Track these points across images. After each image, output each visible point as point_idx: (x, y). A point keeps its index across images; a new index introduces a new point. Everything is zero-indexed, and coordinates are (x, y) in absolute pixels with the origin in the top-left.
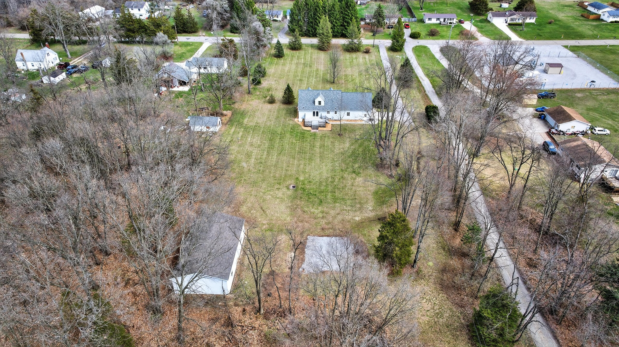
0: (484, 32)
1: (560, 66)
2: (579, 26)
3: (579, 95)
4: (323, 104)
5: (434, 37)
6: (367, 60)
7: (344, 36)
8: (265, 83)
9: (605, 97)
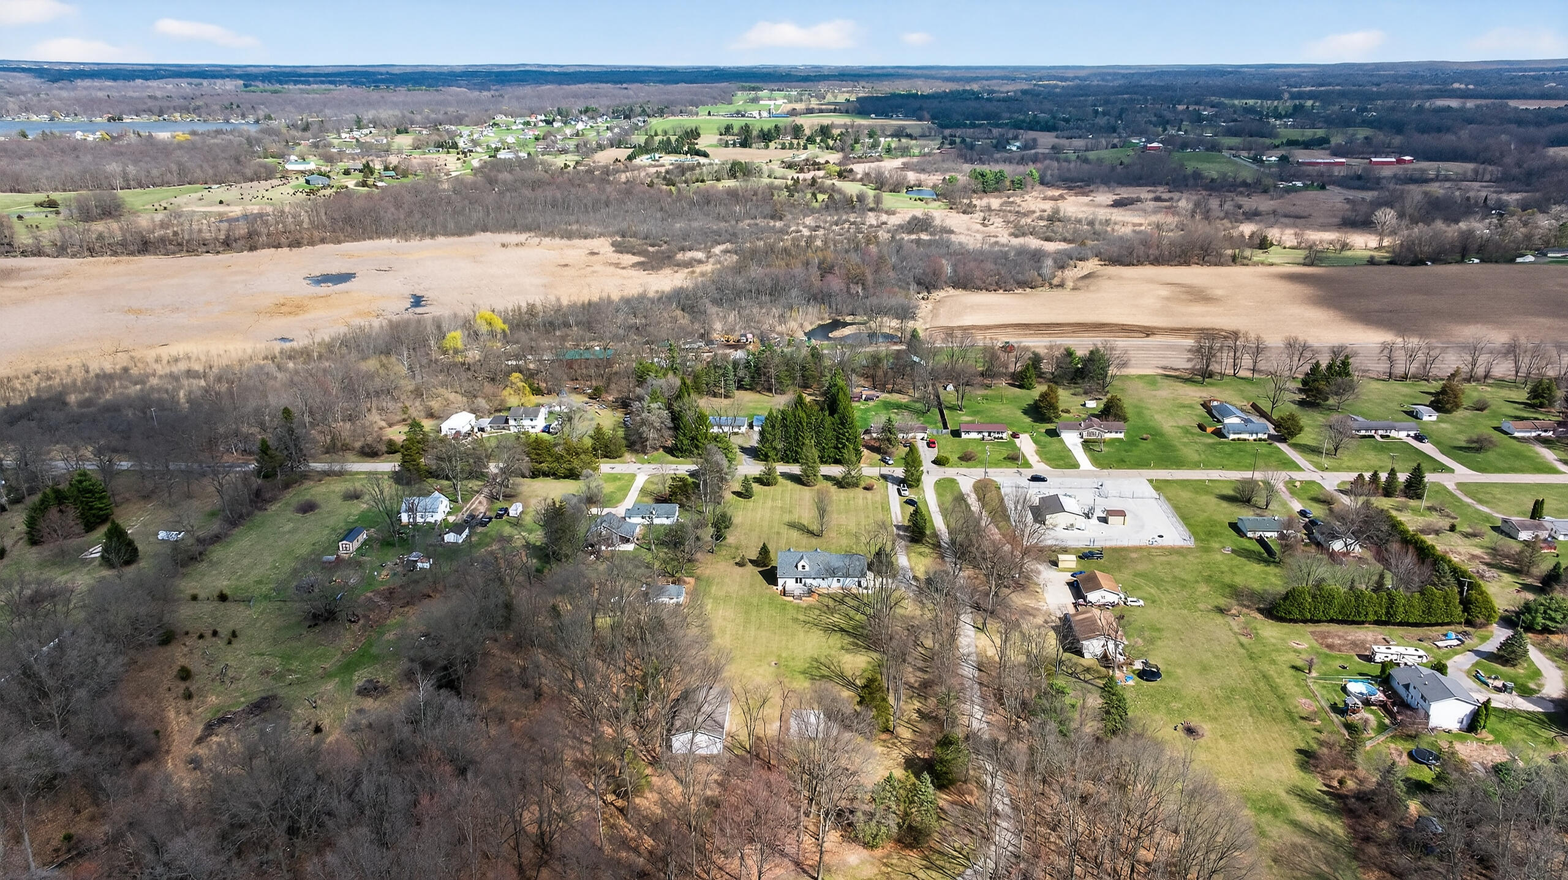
0: (1046, 454)
1: (1121, 513)
2: (1185, 444)
3: (1134, 555)
4: (807, 568)
5: (970, 463)
6: (870, 502)
7: (837, 462)
8: (731, 539)
9: (1164, 559)
